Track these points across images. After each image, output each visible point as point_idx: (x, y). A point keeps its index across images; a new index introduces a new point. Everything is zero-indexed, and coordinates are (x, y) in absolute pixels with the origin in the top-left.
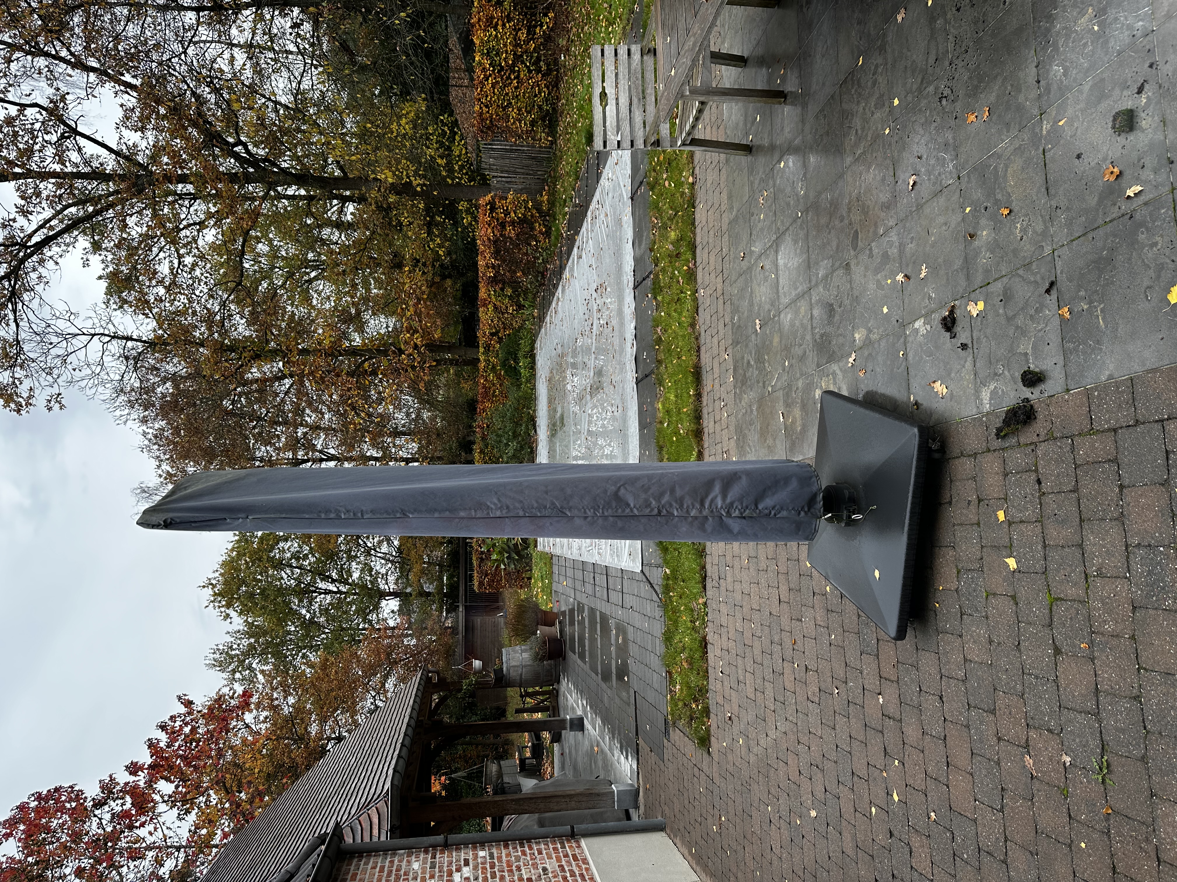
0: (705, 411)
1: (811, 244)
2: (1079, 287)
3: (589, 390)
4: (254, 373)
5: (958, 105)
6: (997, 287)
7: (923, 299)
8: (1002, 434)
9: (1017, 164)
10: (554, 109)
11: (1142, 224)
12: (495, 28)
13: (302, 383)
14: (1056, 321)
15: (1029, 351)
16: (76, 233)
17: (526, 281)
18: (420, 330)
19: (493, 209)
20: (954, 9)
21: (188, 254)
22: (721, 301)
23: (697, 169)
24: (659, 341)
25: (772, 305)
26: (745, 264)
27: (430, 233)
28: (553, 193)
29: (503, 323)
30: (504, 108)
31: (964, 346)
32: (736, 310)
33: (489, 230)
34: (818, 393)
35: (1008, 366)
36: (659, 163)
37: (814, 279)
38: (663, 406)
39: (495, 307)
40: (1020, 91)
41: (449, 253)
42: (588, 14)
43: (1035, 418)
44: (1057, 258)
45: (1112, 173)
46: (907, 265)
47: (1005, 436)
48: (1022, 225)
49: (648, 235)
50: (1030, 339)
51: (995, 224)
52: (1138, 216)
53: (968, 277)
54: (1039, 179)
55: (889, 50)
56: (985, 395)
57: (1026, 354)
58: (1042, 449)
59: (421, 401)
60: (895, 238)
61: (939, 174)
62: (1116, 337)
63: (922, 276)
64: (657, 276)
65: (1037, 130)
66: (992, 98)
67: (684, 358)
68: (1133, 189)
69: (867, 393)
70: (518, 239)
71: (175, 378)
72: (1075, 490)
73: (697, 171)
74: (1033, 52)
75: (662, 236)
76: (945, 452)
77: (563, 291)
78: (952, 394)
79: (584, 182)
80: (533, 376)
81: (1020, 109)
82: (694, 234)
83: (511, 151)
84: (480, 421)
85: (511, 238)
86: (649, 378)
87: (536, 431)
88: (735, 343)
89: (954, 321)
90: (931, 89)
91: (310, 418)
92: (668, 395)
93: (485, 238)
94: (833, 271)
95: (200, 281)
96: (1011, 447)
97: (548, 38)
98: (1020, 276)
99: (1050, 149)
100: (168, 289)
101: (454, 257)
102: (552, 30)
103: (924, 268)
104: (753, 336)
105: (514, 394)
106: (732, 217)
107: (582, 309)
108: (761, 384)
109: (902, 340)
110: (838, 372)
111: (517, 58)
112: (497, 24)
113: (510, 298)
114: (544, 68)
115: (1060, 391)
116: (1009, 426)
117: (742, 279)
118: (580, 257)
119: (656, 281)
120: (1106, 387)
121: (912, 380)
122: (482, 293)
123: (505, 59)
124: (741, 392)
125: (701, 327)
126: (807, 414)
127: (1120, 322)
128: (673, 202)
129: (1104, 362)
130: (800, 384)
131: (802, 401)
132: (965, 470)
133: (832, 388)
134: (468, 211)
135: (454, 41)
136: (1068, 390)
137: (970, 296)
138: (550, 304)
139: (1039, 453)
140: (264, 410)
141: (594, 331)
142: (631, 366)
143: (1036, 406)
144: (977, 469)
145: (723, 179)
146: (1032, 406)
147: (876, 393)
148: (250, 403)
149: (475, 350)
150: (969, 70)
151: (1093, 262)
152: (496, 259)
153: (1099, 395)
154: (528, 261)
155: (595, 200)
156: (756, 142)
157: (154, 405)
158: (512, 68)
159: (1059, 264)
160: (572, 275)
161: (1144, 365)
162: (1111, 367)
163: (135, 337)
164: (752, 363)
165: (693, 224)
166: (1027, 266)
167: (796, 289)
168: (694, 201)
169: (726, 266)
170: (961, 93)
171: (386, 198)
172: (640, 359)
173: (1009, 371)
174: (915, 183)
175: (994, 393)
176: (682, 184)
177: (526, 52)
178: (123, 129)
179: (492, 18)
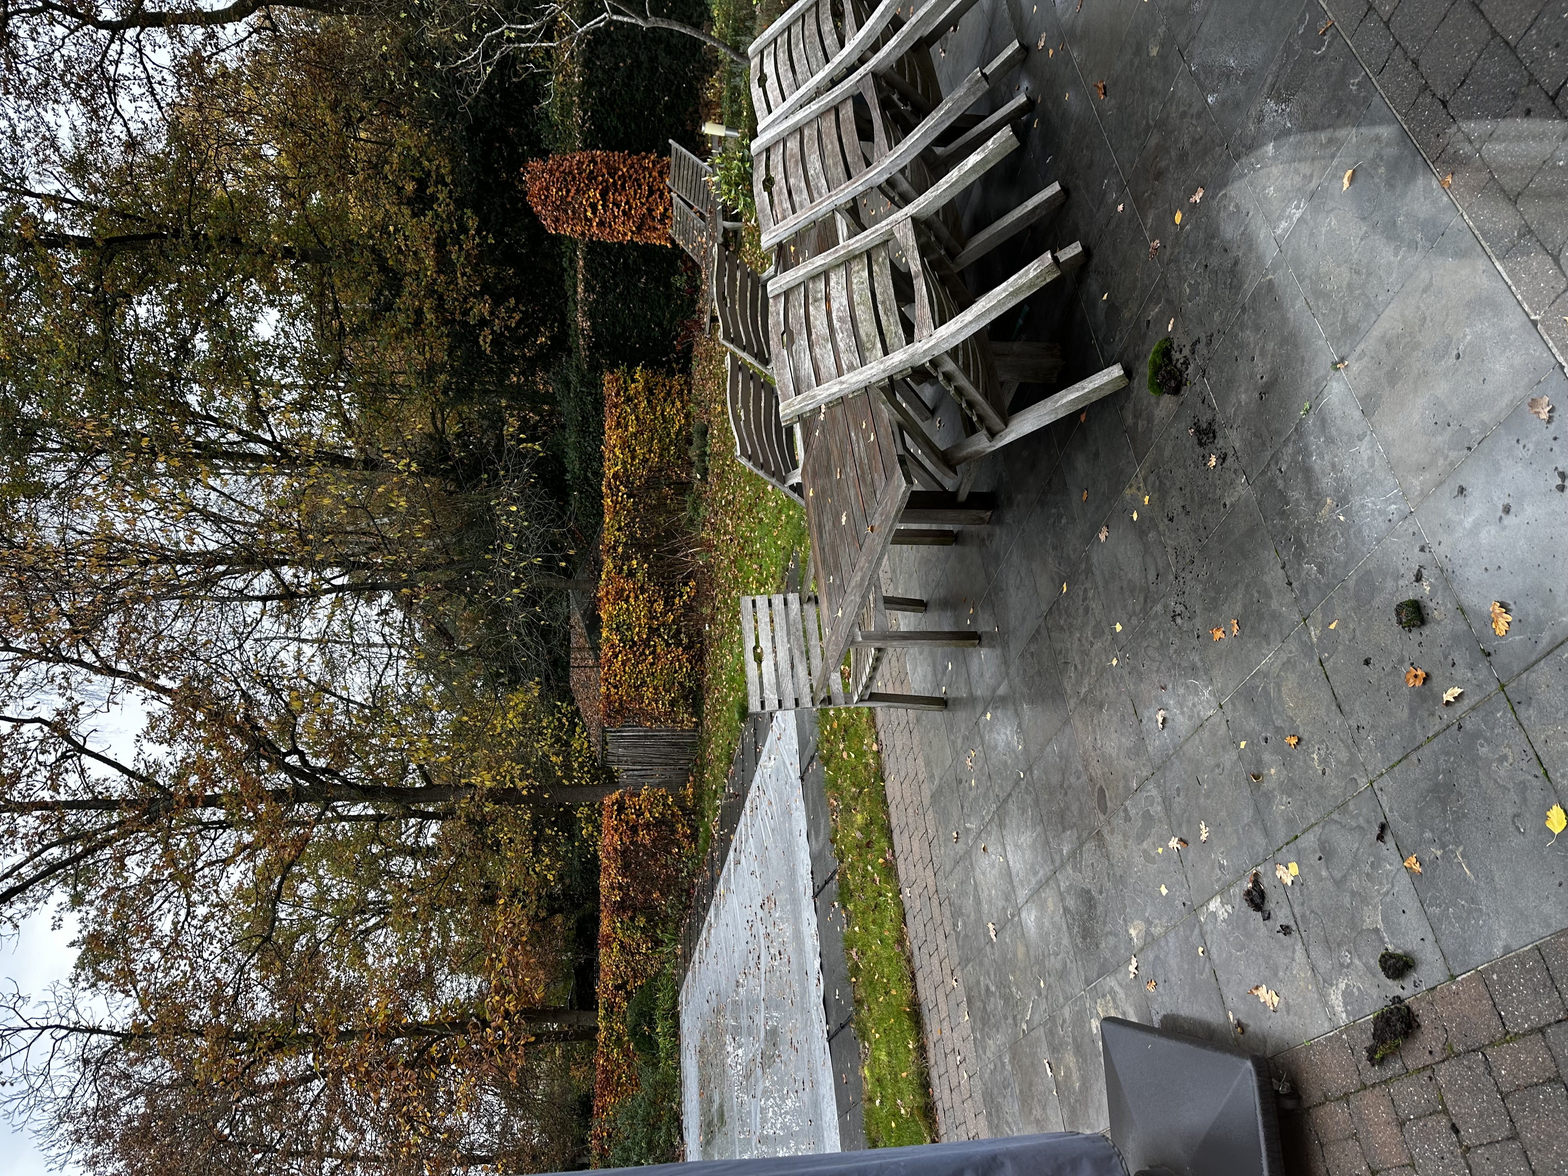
0: (934, 1074)
1: (1044, 812)
2: (1422, 827)
3: (759, 1059)
4: (272, 1074)
5: (1198, 622)
6: (1309, 840)
7: (1213, 869)
8: (1377, 1056)
9: (1291, 681)
10: (699, 686)
11: (1477, 735)
12: (627, 601)
13: (338, 1083)
14: (1404, 879)
15: (1380, 925)
16: (53, 883)
17: (664, 904)
18: (515, 990)
19: (621, 808)
20: (1166, 520)
21: (202, 903)
22: (935, 902)
23: (882, 733)
24: (855, 970)
25: (1007, 900)
26: (960, 847)
27: (536, 852)
28: (699, 785)
29: (633, 969)
30: (637, 688)
31: (1286, 930)
32: (957, 913)
33: (616, 837)
34: (1095, 1025)
35: (1355, 951)
36: (833, 732)
37: (1057, 858)
38: (871, 1071)
39: (622, 946)
40: (1271, 597)
41: (560, 878)
42: (735, 578)
43: (1419, 1026)
44: (1379, 793)
45: (1416, 676)
46: (1180, 826)
47: (1383, 1059)
48: (1319, 754)
49: (827, 821)
50: (1375, 907)
51: (1284, 759)
52: (1468, 725)
53: (1266, 832)
54: (1327, 696)
55: (1097, 572)
56: (1336, 998)
57: (1377, 931)
58: (1443, 1074)
59: (513, 1103)
60: (1154, 792)
61: (1194, 705)
62: (1495, 890)
63: (1203, 837)
64: (843, 875)
65: (1305, 638)
66: (1238, 608)
67: (894, 992)
68: (1450, 691)
69: (1165, 1017)
70: (654, 846)
71: (151, 1091)
72: (1514, 1136)
73: (882, 736)
74: (1273, 553)
75: (845, 821)
76: (1300, 1098)
77: (716, 915)
78: (1287, 1003)
79: (739, 767)
80: (676, 1047)
81: (1275, 616)
82: (888, 815)
83: (646, 737)
84: (598, 1126)
85: (644, 846)
86: (846, 1029)
87: (682, 1138)
88: (964, 961)
89: (1262, 894)
90: (1159, 608)
91: (345, 1141)
92: (877, 1053)
93: (610, 849)
94: (1081, 845)
95: (213, 937)
96: (1397, 1077)
97: (689, 608)
98: (1336, 822)
99: (1328, 659)
100: (165, 953)
101: (567, 881)
102: (694, 599)
103: (1203, 826)
104: (988, 948)
105: (649, 1078)
106: (934, 788)
107: (745, 935)
108: (1010, 1021)
109: (1197, 931)
110: (1117, 988)
111: (653, 631)
112: (628, 596)
113: (644, 930)
114: (685, 641)
115: (1442, 979)
116: (1384, 1042)
117: (959, 868)
118: (738, 862)
119: (843, 884)
120: (1506, 965)
121: (1225, 990)
122: (605, 927)
123: (638, 633)
124: (983, 1037)
125: (913, 942)
126: (1085, 1060)
127: (1494, 867)
128: (856, 777)
129: (1490, 928)
130: (1066, 1012)
131: (1075, 1039)
132: (1337, 1123)
133: (1113, 1014)
134: (588, 819)
135: (576, 618)
136: (1453, 977)
137: (1274, 857)
138: (699, 933)
139: (1441, 1081)
140: (277, 1135)
141: (762, 966)
142: (818, 1013)
143: (1414, 1008)
144: (1355, 1119)
145: (915, 742)
146: (1408, 1008)
147: (1179, 1016)
148: (258, 1123)
149: (594, 1013)
150: (1201, 582)
151: (1428, 791)
152: (624, 876)
153: (1500, 978)
154: (668, 876)
155: (754, 785)
156: (953, 694)
157: (111, 1136)
158: (646, 643)
159: (1384, 799)
160: (728, 889)
161: (1549, 926)
162: (1504, 934)
163: (104, 1028)
164: (993, 989)
165: (885, 801)
166: (1342, 807)
167: (1035, 873)
168: (883, 773)
169: (936, 851)
170: (1198, 608)
171: (480, 807)
172: (831, 1002)
173: (1360, 958)
174: (1164, 720)
175: (1347, 994)
176: (864, 754)
177: (663, 624)
178: (145, 741)
179: (623, 590)
